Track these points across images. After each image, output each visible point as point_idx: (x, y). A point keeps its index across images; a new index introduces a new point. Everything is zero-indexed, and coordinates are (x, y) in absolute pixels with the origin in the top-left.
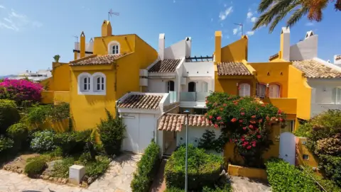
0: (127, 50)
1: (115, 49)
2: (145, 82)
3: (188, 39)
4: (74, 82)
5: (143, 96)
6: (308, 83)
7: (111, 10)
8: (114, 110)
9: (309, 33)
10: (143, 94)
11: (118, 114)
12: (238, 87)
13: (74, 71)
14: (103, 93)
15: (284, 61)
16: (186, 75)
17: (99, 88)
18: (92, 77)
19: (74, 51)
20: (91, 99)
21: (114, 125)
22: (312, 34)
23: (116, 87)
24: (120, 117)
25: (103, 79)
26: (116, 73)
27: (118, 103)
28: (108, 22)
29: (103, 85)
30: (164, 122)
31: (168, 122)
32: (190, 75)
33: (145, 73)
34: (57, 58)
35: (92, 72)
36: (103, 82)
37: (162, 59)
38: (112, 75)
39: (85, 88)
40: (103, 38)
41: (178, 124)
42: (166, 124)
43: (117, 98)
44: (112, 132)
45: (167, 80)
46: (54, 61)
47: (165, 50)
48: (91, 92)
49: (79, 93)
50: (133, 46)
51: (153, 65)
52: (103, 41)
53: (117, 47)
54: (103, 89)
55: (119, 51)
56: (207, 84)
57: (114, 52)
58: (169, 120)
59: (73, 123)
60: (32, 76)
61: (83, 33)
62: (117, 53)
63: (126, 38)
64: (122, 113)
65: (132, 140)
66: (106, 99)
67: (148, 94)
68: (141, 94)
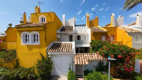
0: (50, 20)
1: (43, 19)
2: (59, 36)
3: (75, 18)
4: (18, 38)
5: (61, 44)
6: (128, 35)
7: (40, 1)
8: (45, 53)
9: (119, 16)
10: (61, 42)
11: (48, 55)
12: (101, 37)
13: (18, 31)
14: (38, 43)
15: (113, 26)
16: (76, 32)
17: (35, 41)
18: (30, 34)
19: (20, 22)
20: (30, 48)
21: (46, 63)
22: (120, 17)
23: (46, 39)
24: (49, 57)
25: (37, 35)
26: (46, 32)
27: (47, 49)
28: (38, 7)
29: (37, 39)
30: (77, 59)
31: (79, 59)
32: (78, 32)
33: (59, 31)
34: (10, 25)
35: (30, 31)
36: (37, 37)
37: (64, 26)
38: (43, 33)
39: (26, 41)
40: (36, 14)
41: (86, 59)
42: (78, 60)
43: (47, 46)
44: (45, 67)
45: (69, 35)
46: (9, 26)
47: (65, 22)
48: (30, 43)
49: (22, 44)
50: (53, 18)
51: (61, 28)
52: (36, 15)
53: (44, 19)
54: (38, 41)
55: (45, 21)
56: (85, 36)
57: (42, 21)
58: (79, 57)
59: (19, 61)
60: (2, 34)
61: (25, 13)
62: (44, 21)
63: (49, 14)
64: (50, 55)
65: (57, 69)
66: (40, 47)
67: (63, 43)
68: (59, 42)
